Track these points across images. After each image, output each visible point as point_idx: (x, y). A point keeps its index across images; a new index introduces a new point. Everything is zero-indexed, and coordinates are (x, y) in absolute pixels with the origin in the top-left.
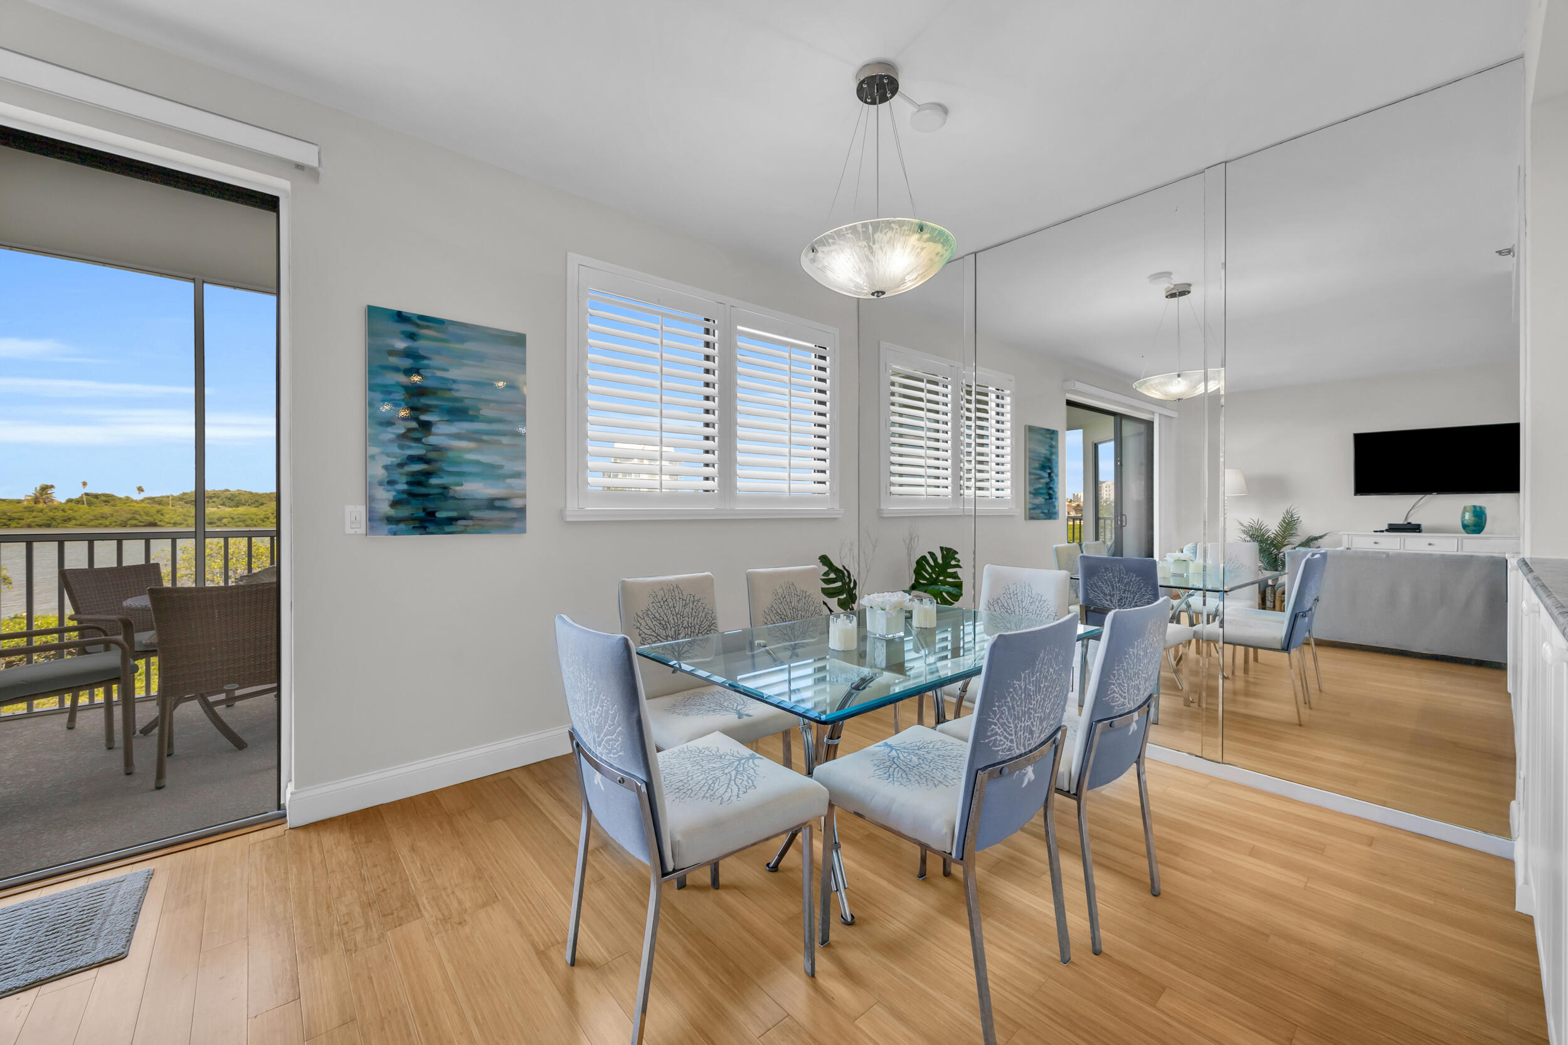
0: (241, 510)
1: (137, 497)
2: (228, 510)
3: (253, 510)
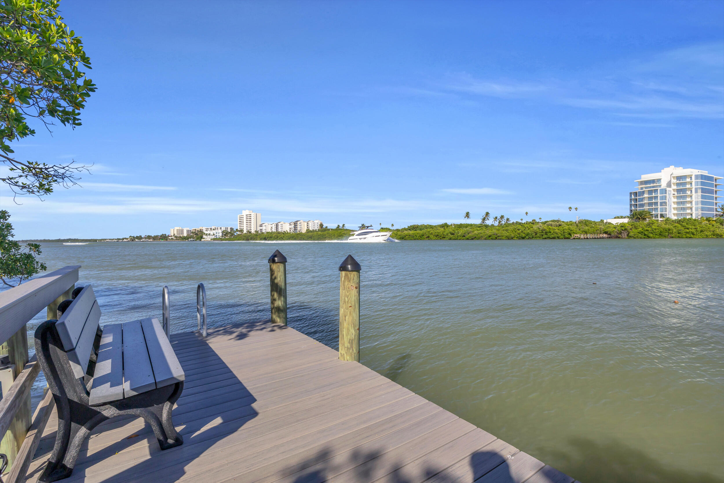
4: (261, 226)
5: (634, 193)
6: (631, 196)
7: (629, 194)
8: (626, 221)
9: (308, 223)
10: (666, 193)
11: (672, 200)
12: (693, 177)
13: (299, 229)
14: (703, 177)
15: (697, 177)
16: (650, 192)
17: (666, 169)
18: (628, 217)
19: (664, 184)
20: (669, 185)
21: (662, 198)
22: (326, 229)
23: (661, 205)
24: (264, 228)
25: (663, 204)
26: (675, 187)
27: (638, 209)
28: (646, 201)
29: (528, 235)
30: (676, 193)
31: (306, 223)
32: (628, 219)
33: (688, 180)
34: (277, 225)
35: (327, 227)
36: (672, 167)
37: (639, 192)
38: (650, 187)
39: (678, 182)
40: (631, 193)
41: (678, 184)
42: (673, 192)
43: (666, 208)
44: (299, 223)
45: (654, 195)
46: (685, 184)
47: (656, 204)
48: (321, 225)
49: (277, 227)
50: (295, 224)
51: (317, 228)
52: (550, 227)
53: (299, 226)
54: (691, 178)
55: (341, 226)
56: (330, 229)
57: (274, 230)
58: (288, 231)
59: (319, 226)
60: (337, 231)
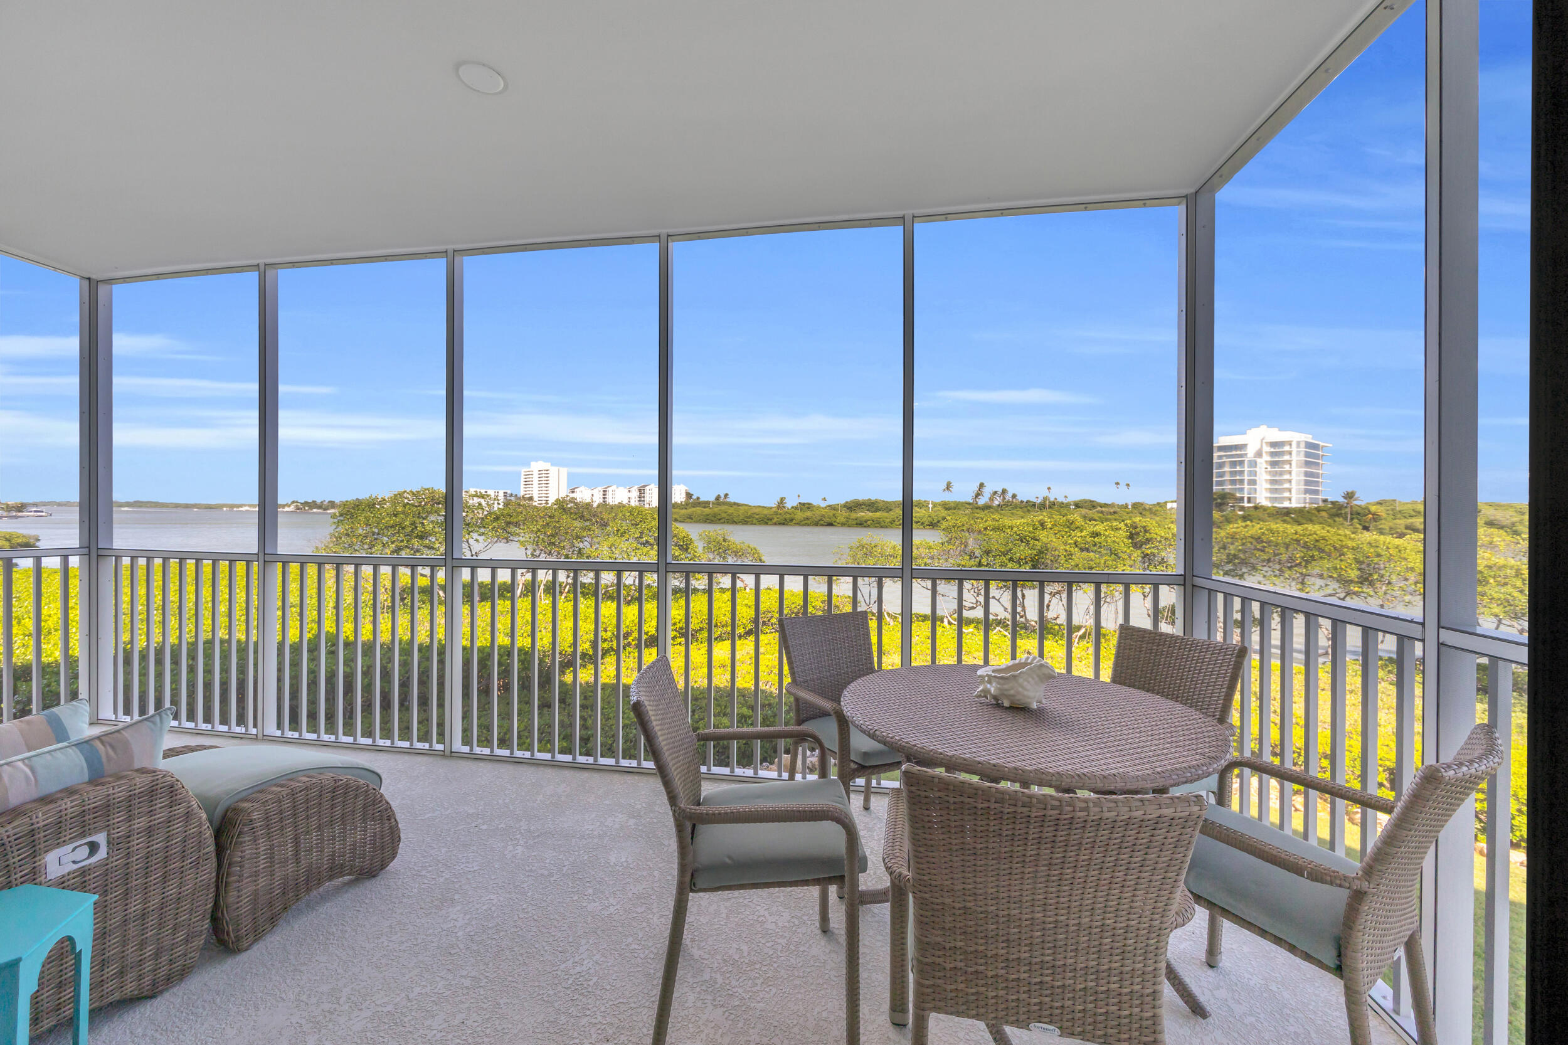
0: (878, 514)
1: (823, 504)
2: (871, 514)
3: (885, 514)
4: (573, 492)
10: (1256, 466)
11: (1263, 476)
12: (1294, 445)
14: (1309, 445)
15: (1298, 443)
16: (1233, 464)
17: (1254, 430)
19: (1251, 452)
20: (1259, 454)
21: (1251, 473)
22: (698, 503)
23: (1249, 484)
25: (1253, 482)
26: (1269, 459)
28: (1227, 477)
30: (1269, 467)
33: (1287, 448)
34: (605, 491)
35: (698, 498)
36: (1264, 428)
38: (1232, 456)
39: (1272, 450)
41: (1272, 454)
42: (1265, 466)
43: (1255, 489)
45: (1238, 468)
46: (1283, 453)
47: (1242, 481)
48: (689, 495)
50: (642, 490)
51: (680, 499)
52: (1099, 514)
53: (647, 494)
54: (1291, 445)
55: (722, 496)
56: (708, 503)
57: (598, 500)
58: (625, 502)
59: (684, 495)
60: (723, 508)
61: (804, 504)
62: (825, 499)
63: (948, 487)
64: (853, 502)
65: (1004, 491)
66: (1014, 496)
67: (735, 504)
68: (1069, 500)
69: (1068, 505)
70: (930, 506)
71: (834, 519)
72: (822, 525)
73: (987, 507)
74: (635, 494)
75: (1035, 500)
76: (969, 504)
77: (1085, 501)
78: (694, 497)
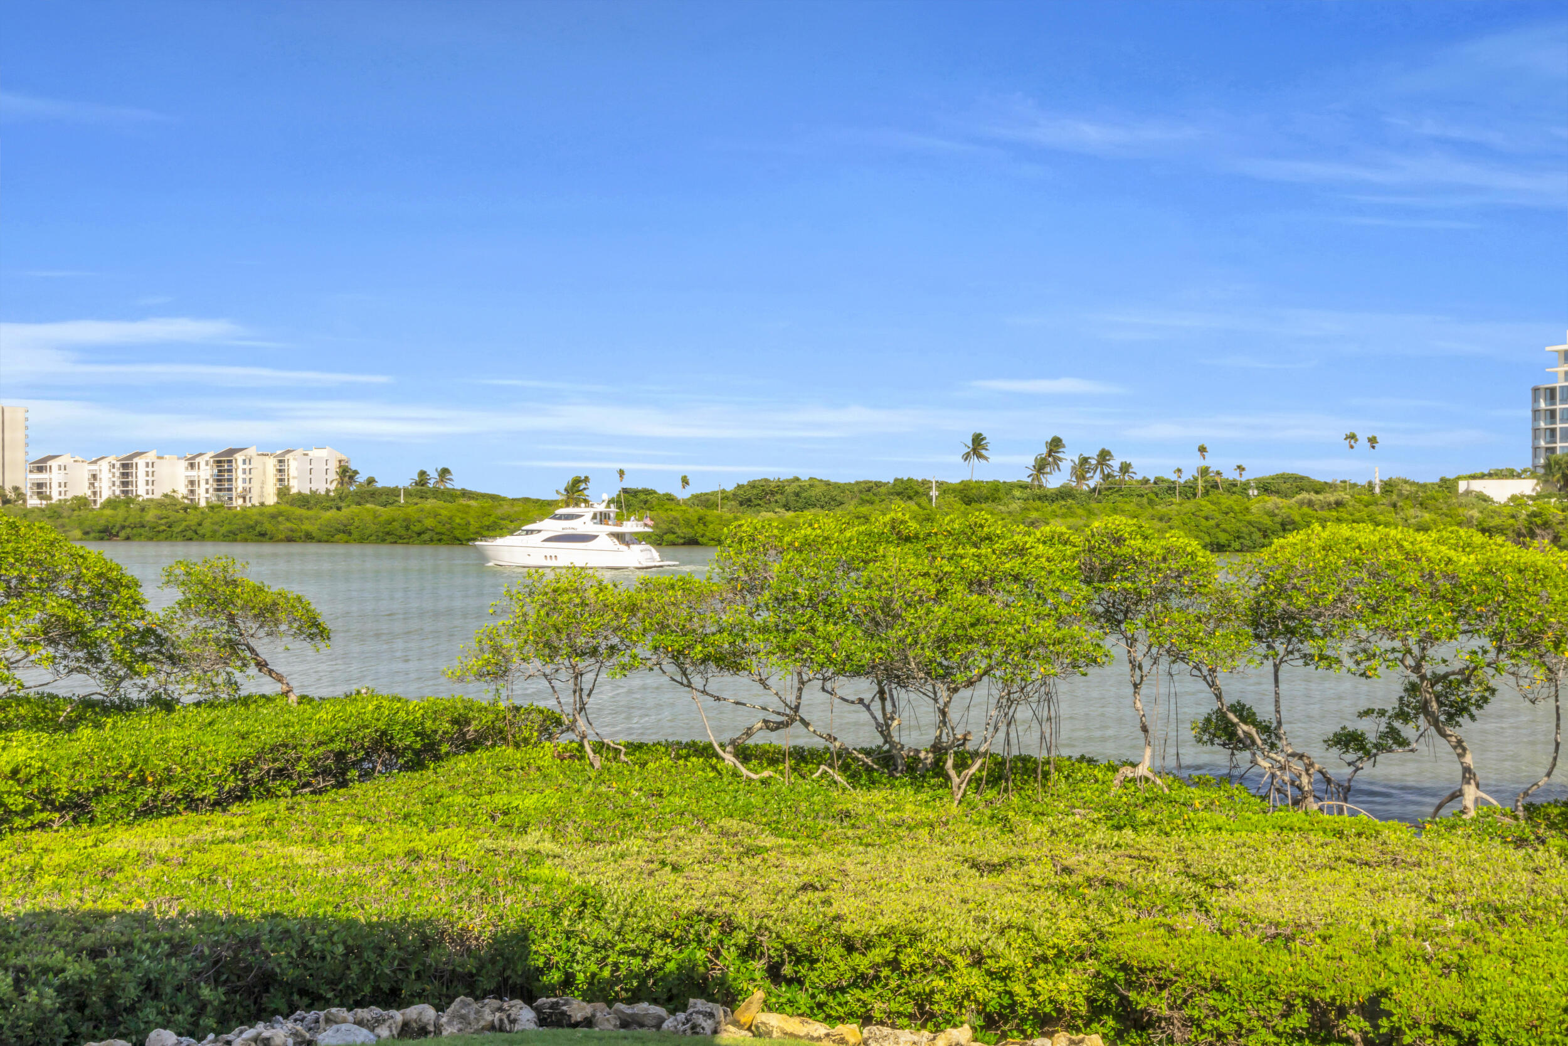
1: (683, 495)
4: (40, 470)
5: (1546, 389)
6: (1535, 400)
7: (1530, 394)
8: (1527, 487)
9: (280, 461)
13: (239, 485)
18: (1533, 475)
22: (371, 493)
24: (54, 477)
27: (1558, 445)
29: (1238, 538)
31: (271, 464)
32: (1535, 481)
34: (125, 466)
35: (371, 481)
37: (1562, 388)
40: (1536, 390)
44: (240, 462)
48: (346, 474)
49: (125, 475)
50: (224, 462)
51: (324, 483)
52: (1305, 509)
53: (240, 471)
55: (433, 475)
56: (394, 492)
57: (107, 489)
58: (182, 490)
59: (333, 475)
60: (430, 504)
61: (635, 493)
62: (685, 481)
63: (978, 445)
64: (753, 485)
65: (1104, 456)
66: (1125, 468)
67: (465, 494)
68: (1246, 476)
69: (1246, 486)
70: (934, 493)
71: (700, 528)
72: (673, 544)
73: (1064, 494)
74: (206, 472)
75: (1173, 477)
76: (1023, 487)
77: (1285, 478)
78: (361, 478)
